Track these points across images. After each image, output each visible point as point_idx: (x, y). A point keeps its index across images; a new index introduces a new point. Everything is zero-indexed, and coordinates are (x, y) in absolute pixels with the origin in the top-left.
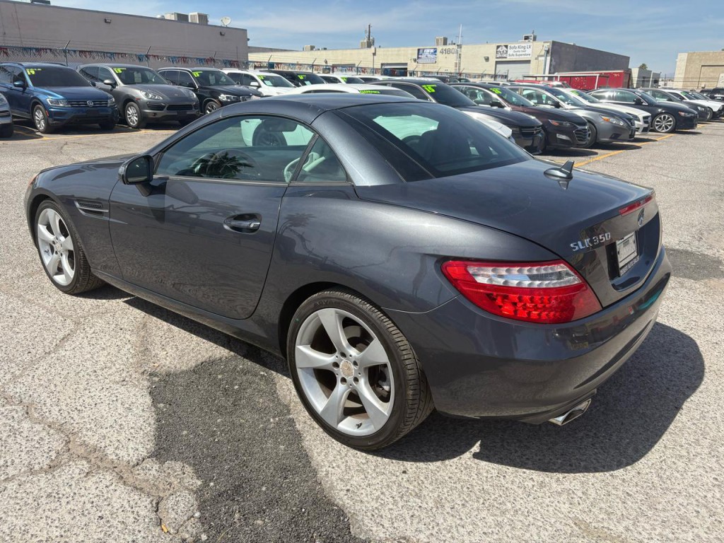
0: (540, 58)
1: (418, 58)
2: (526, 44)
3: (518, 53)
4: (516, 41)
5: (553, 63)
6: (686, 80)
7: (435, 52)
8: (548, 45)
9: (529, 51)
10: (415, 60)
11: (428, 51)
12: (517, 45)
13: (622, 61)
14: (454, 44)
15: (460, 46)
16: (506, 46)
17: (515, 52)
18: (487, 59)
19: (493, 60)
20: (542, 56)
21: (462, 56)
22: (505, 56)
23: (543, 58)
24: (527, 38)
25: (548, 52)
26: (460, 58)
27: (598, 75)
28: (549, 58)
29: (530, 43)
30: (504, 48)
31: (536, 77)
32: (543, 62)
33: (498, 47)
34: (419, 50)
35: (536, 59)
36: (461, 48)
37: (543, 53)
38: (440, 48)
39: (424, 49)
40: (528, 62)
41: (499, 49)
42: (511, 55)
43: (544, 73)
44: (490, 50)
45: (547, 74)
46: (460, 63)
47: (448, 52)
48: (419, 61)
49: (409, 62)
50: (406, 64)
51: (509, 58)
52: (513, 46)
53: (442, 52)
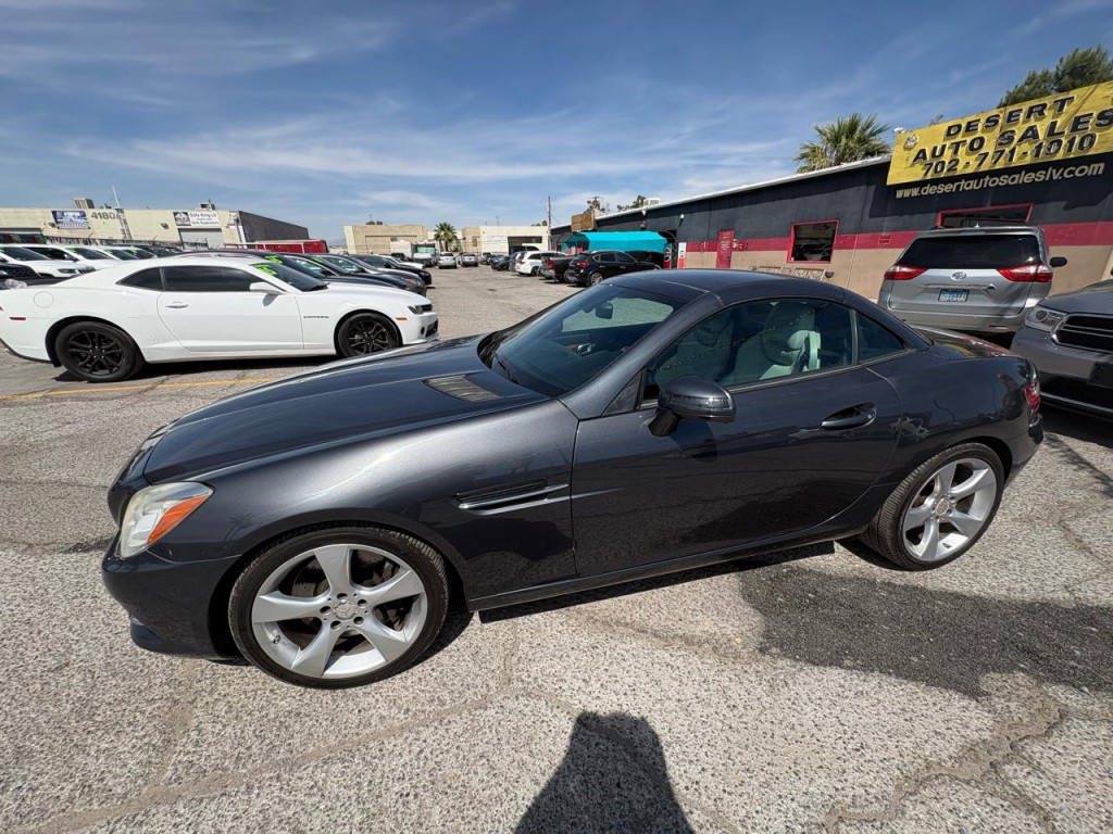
0: (231, 227)
1: (57, 222)
2: (204, 211)
3: (203, 221)
4: (193, 209)
5: (247, 232)
6: (357, 247)
7: (84, 215)
8: (235, 215)
9: (215, 219)
10: (53, 225)
11: (71, 214)
12: (197, 213)
13: (302, 232)
14: (109, 207)
15: (120, 211)
16: (186, 214)
17: (198, 219)
18: (166, 226)
19: (174, 228)
20: (232, 225)
21: (128, 222)
22: (187, 223)
23: (235, 227)
24: (203, 206)
25: (237, 221)
26: (126, 223)
28: (241, 227)
29: (211, 212)
30: (184, 216)
32: (237, 231)
33: (175, 214)
34: (54, 213)
35: (226, 227)
36: (122, 212)
37: (232, 222)
38: (89, 212)
39: (63, 213)
40: (219, 230)
41: (178, 216)
42: (195, 222)
44: (167, 217)
45: (244, 242)
46: (128, 230)
47: (105, 216)
48: (59, 225)
49: (43, 227)
50: (39, 229)
51: (193, 226)
52: (194, 213)
53: (95, 216)
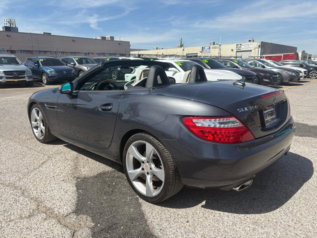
0: (256, 49)
2: (250, 43)
3: (246, 47)
4: (245, 42)
5: (262, 51)
7: (210, 48)
8: (259, 44)
9: (251, 46)
10: (201, 52)
11: (206, 48)
12: (245, 44)
13: (294, 49)
14: (218, 44)
15: (220, 45)
16: (241, 45)
17: (244, 47)
18: (232, 50)
19: (235, 51)
20: (257, 48)
21: (221, 49)
22: (240, 49)
23: (258, 49)
24: (250, 41)
25: (259, 46)
26: (220, 50)
27: (283, 55)
28: (260, 49)
29: (252, 43)
30: (240, 45)
31: (254, 57)
32: (258, 51)
33: (237, 45)
34: (202, 48)
35: (254, 49)
37: (257, 47)
38: (211, 47)
40: (251, 51)
41: (238, 46)
42: (243, 48)
43: (258, 55)
44: (234, 46)
46: (220, 52)
47: (215, 48)
48: (203, 52)
49: (198, 53)
51: (242, 50)
52: (243, 44)
53: (212, 48)
